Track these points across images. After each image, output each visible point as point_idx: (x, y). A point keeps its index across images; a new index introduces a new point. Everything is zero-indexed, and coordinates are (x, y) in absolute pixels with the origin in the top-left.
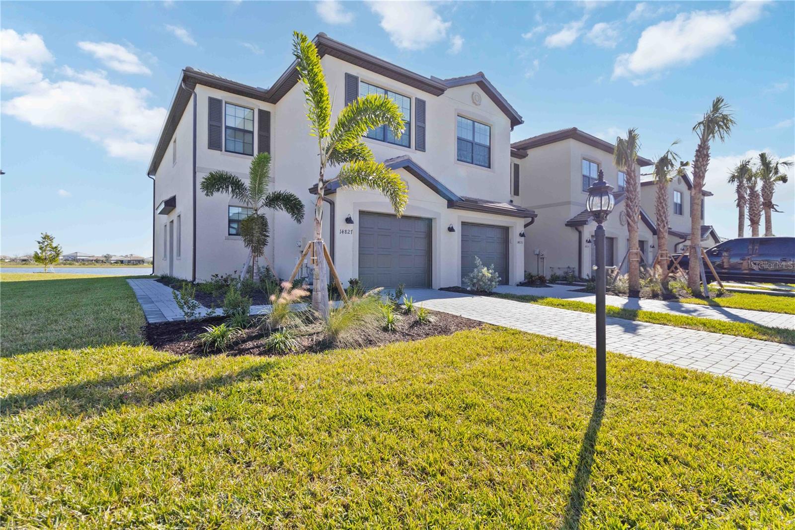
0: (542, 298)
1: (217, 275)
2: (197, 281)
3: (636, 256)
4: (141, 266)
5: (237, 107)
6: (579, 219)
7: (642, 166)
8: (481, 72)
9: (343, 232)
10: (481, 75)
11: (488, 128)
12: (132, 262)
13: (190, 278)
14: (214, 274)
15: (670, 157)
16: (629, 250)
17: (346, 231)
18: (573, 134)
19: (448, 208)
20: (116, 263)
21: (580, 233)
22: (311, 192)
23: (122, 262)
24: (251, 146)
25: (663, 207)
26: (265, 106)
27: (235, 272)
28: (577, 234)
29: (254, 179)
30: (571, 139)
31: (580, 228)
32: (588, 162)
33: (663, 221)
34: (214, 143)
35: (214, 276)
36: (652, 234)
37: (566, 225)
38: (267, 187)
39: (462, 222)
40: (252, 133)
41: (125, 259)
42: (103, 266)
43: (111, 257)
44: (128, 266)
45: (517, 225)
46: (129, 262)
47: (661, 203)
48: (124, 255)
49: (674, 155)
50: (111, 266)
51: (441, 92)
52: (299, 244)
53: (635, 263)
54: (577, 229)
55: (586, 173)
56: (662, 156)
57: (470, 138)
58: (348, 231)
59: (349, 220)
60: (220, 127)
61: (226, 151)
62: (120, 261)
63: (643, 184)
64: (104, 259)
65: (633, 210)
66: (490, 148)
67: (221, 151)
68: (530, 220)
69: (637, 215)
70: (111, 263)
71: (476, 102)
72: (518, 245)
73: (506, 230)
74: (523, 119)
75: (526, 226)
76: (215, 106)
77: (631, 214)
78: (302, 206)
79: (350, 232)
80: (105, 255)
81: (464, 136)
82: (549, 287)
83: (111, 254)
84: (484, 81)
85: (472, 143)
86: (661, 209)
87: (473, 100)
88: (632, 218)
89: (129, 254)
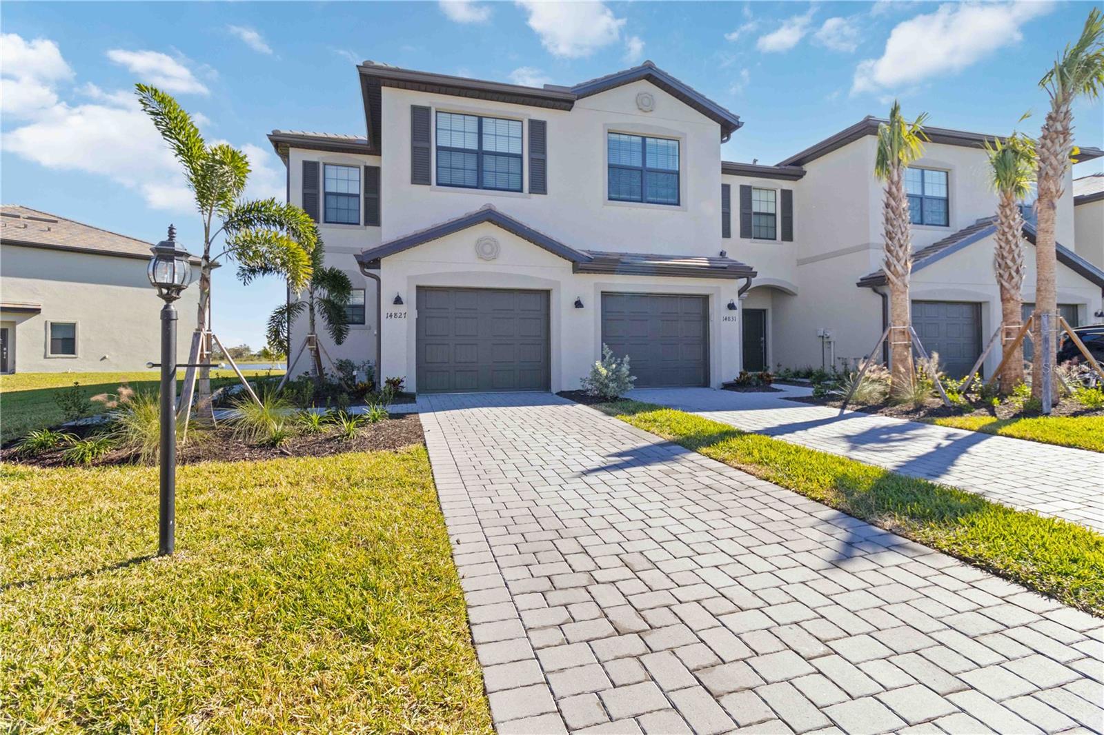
9: (391, 316)
11: (677, 143)
17: (395, 314)
30: (869, 136)
39: (602, 292)
57: (637, 163)
58: (398, 315)
71: (645, 106)
74: (740, 120)
79: (403, 316)
81: (624, 161)
87: (638, 105)
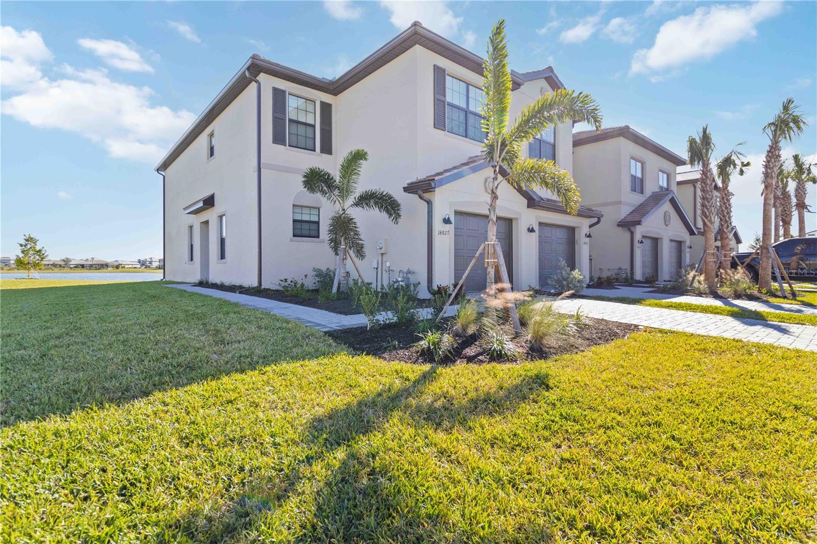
0: (644, 300)
1: (286, 280)
2: (263, 287)
3: (712, 257)
4: (104, 270)
5: (299, 99)
6: (630, 219)
7: (678, 165)
8: (550, 67)
10: (550, 69)
12: (94, 266)
13: (255, 284)
14: (282, 279)
15: (734, 157)
16: (705, 251)
18: (624, 132)
19: (528, 207)
20: (76, 267)
21: (632, 233)
22: (405, 191)
23: (83, 266)
24: (313, 140)
25: (726, 208)
26: (327, 98)
27: (306, 276)
28: (628, 235)
29: (343, 176)
31: (632, 229)
32: (634, 161)
33: (727, 222)
34: (279, 138)
35: (282, 281)
36: (689, 234)
37: (618, 225)
38: (354, 185)
40: (314, 126)
41: (87, 263)
42: (62, 271)
43: (71, 261)
44: (90, 271)
45: (583, 226)
46: (91, 266)
47: (725, 203)
48: (84, 259)
49: (738, 155)
50: (72, 271)
51: (517, 87)
52: (381, 246)
53: (712, 264)
54: (629, 230)
55: (633, 173)
56: (726, 156)
59: (447, 221)
60: (285, 120)
61: (289, 146)
62: (81, 265)
63: (679, 183)
64: (63, 263)
65: (710, 210)
66: (554, 146)
67: (285, 145)
68: (596, 220)
69: (714, 215)
70: (71, 268)
72: (584, 246)
73: (572, 230)
75: (591, 226)
76: (279, 97)
77: (708, 214)
78: (398, 205)
80: (63, 258)
82: (618, 289)
83: (70, 257)
84: (553, 76)
85: (540, 141)
86: (724, 209)
88: (709, 218)
89: (89, 257)
